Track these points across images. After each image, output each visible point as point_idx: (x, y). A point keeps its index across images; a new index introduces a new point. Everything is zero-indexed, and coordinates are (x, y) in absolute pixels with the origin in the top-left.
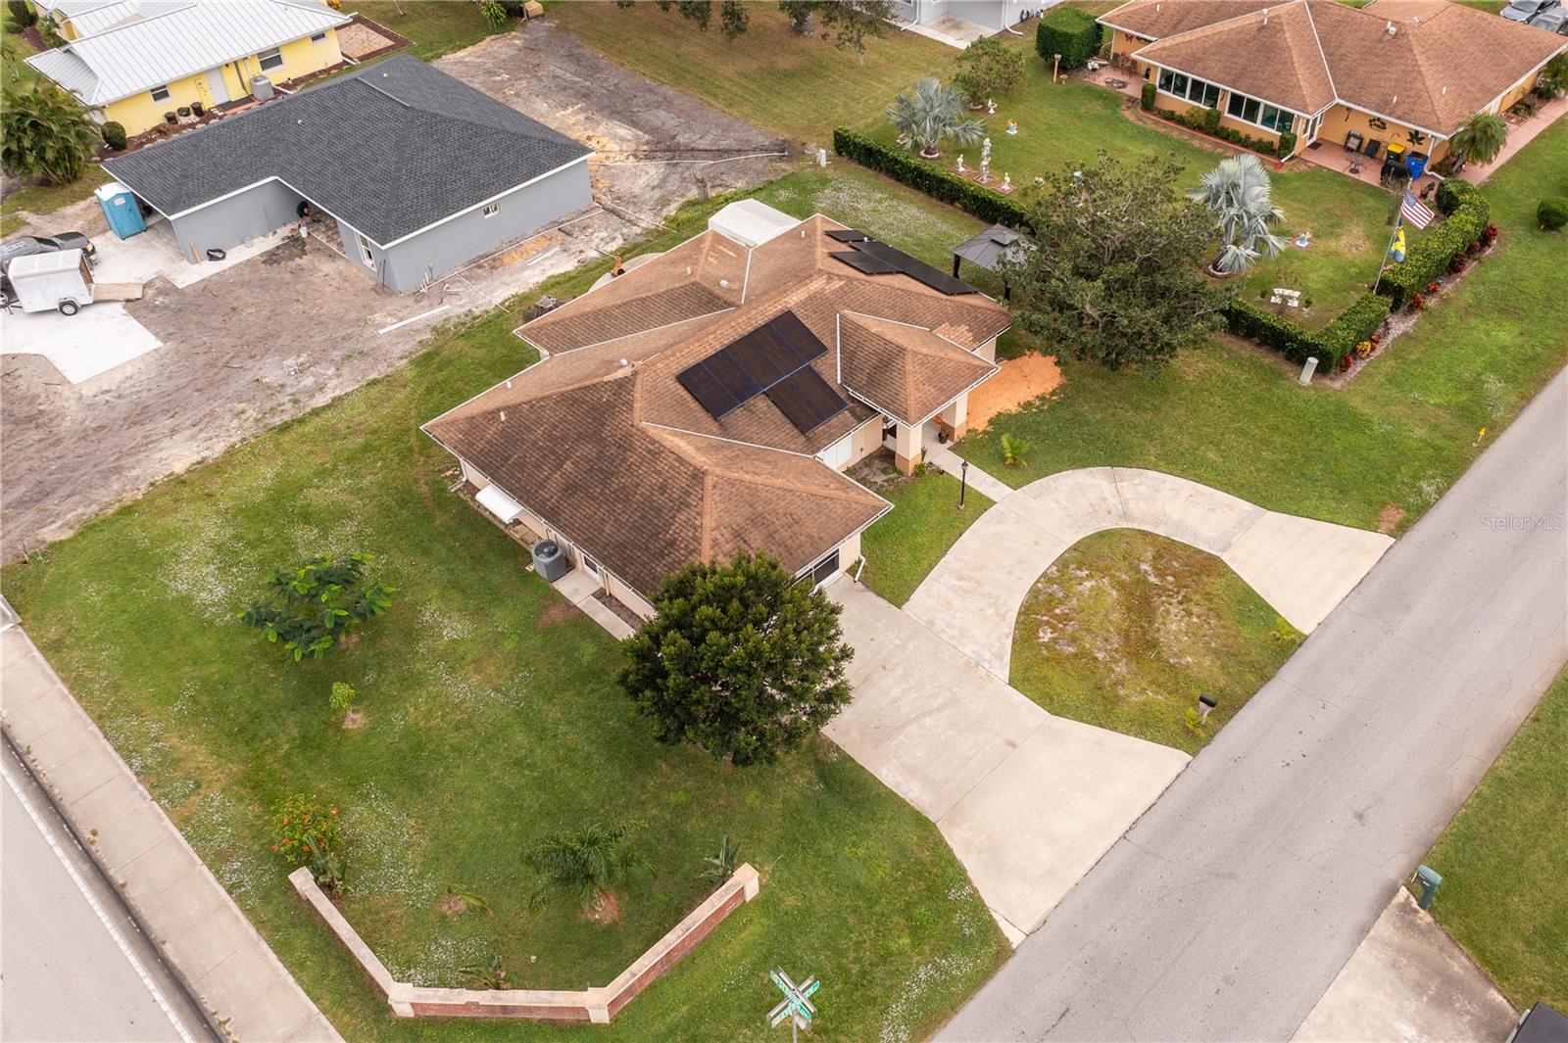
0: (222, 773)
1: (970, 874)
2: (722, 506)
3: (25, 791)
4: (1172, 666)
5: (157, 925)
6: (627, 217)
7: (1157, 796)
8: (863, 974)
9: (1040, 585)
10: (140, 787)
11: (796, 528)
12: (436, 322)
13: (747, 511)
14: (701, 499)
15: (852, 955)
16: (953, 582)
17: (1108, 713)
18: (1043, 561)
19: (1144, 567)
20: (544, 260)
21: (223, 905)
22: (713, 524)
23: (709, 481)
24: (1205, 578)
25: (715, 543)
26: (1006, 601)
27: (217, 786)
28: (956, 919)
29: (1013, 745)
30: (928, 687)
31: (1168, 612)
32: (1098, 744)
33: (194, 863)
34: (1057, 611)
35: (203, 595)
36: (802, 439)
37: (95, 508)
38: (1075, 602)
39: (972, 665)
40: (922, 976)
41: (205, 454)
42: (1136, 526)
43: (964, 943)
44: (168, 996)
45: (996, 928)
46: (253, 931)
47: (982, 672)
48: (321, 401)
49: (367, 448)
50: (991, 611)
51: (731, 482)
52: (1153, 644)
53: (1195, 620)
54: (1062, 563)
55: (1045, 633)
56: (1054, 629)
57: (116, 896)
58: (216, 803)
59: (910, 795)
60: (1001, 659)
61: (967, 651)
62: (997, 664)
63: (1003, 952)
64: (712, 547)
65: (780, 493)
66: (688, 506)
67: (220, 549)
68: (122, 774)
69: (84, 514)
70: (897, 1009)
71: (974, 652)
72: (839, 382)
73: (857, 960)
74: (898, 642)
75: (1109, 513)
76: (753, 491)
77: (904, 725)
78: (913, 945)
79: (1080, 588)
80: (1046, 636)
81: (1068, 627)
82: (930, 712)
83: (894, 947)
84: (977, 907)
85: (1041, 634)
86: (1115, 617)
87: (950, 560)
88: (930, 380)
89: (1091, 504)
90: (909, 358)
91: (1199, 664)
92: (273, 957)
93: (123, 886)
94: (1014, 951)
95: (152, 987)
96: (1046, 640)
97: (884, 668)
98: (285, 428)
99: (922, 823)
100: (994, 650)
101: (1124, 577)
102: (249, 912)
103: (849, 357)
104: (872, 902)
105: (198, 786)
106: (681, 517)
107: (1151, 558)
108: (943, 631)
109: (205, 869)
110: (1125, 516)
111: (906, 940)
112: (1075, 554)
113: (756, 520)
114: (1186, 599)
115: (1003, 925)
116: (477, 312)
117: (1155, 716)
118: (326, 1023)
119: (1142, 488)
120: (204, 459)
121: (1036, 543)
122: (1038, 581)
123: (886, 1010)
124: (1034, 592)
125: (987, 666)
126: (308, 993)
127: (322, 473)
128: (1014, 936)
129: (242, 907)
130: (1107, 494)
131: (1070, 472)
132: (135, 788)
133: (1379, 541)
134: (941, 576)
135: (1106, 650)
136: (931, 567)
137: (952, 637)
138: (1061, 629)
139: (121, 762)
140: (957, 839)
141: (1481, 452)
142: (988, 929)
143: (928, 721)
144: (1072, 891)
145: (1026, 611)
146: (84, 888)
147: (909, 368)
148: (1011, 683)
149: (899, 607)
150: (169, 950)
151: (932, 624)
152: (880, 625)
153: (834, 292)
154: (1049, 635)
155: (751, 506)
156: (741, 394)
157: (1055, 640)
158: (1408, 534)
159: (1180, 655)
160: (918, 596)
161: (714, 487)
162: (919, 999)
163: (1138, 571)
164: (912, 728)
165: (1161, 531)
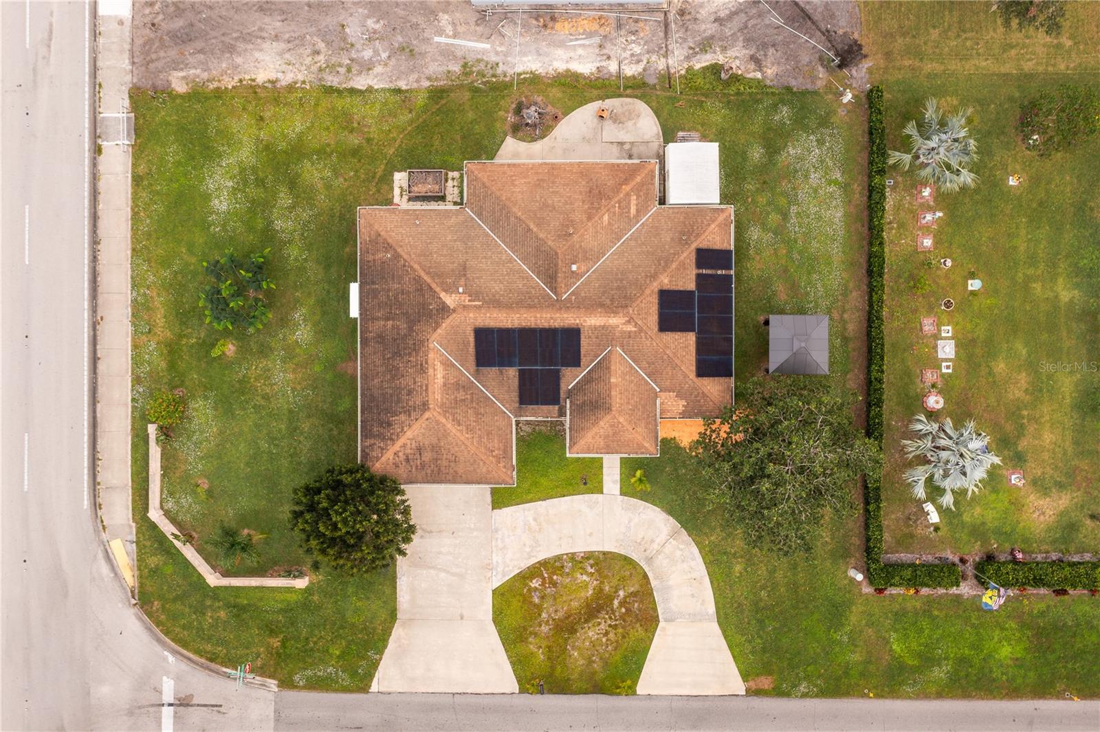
0: (162, 332)
1: (386, 651)
2: (423, 431)
3: (89, 265)
4: (566, 649)
5: (101, 390)
6: (668, 43)
7: (486, 692)
8: (312, 650)
9: (565, 557)
10: (130, 309)
11: (452, 464)
12: (471, 58)
13: (435, 441)
14: (417, 420)
15: (315, 639)
16: (531, 519)
17: (514, 642)
18: (580, 547)
19: (621, 593)
20: (580, 45)
21: (126, 405)
22: (411, 437)
23: (427, 415)
24: (638, 625)
25: (404, 446)
26: (540, 551)
27: (156, 338)
28: (363, 663)
29: (462, 618)
30: (460, 560)
31: (599, 624)
32: (493, 650)
33: (128, 373)
34: (555, 577)
35: (217, 202)
36: (517, 405)
37: (205, 75)
38: (568, 581)
39: (489, 567)
40: (329, 671)
41: (280, 75)
42: (647, 570)
43: (354, 674)
44: (89, 428)
45: (371, 680)
46: (130, 428)
47: (489, 574)
48: (360, 83)
49: (355, 152)
50: (528, 550)
51: (438, 423)
52: (573, 631)
53: (604, 640)
54: (589, 556)
55: (537, 582)
56: (543, 584)
57: (95, 360)
58: (150, 348)
59: (401, 599)
60: (504, 576)
61: (495, 558)
62: (499, 576)
63: (365, 689)
64: (401, 447)
65: (460, 443)
66: (410, 416)
67: (243, 171)
68: (126, 293)
69: (198, 76)
70: (309, 673)
71: (497, 562)
72: (570, 387)
73: (315, 643)
74: (472, 526)
75: (645, 551)
76: (446, 434)
77: (433, 568)
78: (338, 657)
79: (579, 576)
80: (535, 583)
81: (549, 589)
82: (448, 572)
83: (331, 651)
84: (375, 665)
85: (534, 581)
86: (575, 604)
87: (541, 506)
88: (607, 437)
89: (643, 538)
90: (608, 417)
91: (576, 660)
92: (130, 447)
93: (99, 359)
94: (368, 692)
95: (86, 418)
96: (533, 586)
97: (453, 533)
98: (329, 90)
99: (393, 615)
100: (506, 569)
101: (607, 588)
102: (133, 418)
103: (588, 380)
104: (342, 627)
105: (150, 331)
106: (403, 417)
107: (630, 591)
108: (497, 540)
109: (130, 379)
110: (649, 560)
111: (338, 653)
112: (601, 556)
113: (435, 448)
114: (615, 627)
115: (375, 680)
116: (499, 71)
117: (529, 663)
118: (130, 493)
119: (678, 553)
120: (277, 80)
121: (591, 534)
122: (567, 554)
123: (306, 669)
124: (558, 558)
125: (494, 574)
126: (132, 473)
127: (322, 153)
128: (374, 687)
129: (132, 413)
130: (658, 540)
131: (659, 509)
132: (127, 308)
133: (739, 687)
134: (529, 510)
135: (549, 615)
136: (531, 501)
137: (496, 546)
138: (546, 587)
139: (130, 286)
140: (397, 632)
141: (863, 697)
142: (369, 676)
143: (443, 575)
144: (411, 693)
145: (544, 563)
146: (86, 345)
147: (601, 423)
148: (494, 592)
149: (493, 508)
150: (99, 406)
151: (496, 532)
152: (475, 510)
153: (623, 332)
154: (537, 585)
155: (439, 440)
156: (502, 360)
157: (536, 589)
158: (755, 698)
159: (573, 648)
160: (507, 511)
161: (427, 419)
162: (319, 677)
163: (616, 592)
164: (432, 571)
165: (654, 583)
